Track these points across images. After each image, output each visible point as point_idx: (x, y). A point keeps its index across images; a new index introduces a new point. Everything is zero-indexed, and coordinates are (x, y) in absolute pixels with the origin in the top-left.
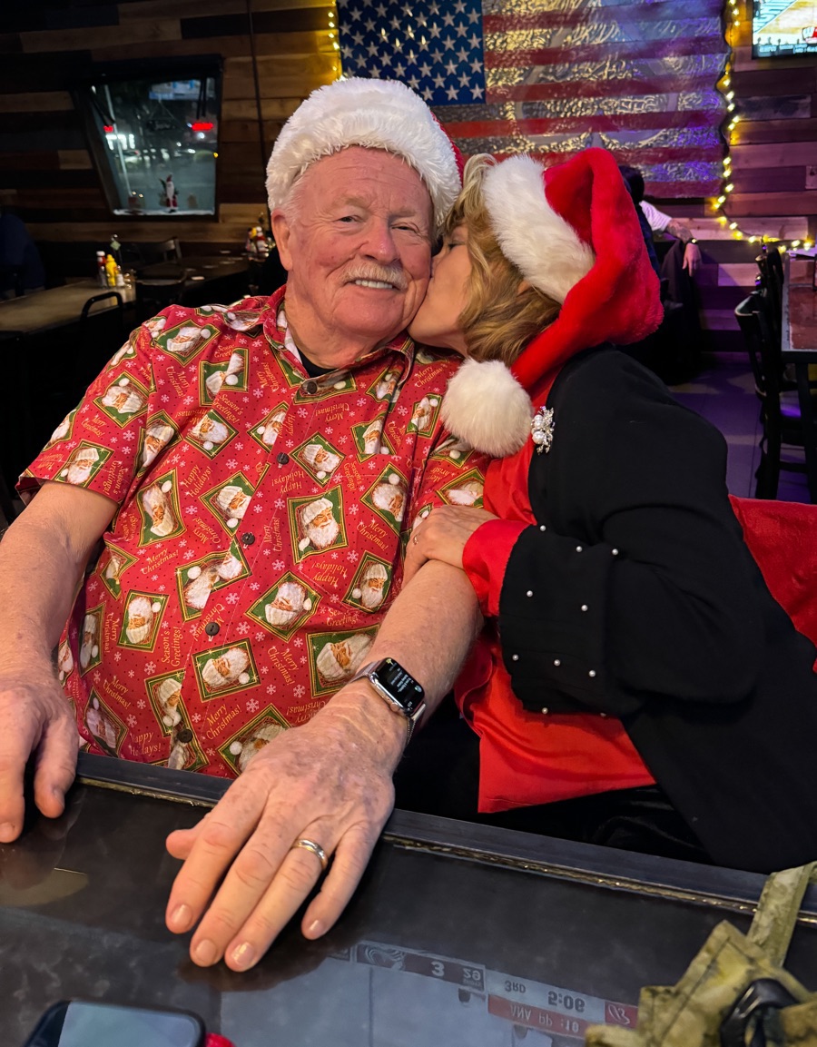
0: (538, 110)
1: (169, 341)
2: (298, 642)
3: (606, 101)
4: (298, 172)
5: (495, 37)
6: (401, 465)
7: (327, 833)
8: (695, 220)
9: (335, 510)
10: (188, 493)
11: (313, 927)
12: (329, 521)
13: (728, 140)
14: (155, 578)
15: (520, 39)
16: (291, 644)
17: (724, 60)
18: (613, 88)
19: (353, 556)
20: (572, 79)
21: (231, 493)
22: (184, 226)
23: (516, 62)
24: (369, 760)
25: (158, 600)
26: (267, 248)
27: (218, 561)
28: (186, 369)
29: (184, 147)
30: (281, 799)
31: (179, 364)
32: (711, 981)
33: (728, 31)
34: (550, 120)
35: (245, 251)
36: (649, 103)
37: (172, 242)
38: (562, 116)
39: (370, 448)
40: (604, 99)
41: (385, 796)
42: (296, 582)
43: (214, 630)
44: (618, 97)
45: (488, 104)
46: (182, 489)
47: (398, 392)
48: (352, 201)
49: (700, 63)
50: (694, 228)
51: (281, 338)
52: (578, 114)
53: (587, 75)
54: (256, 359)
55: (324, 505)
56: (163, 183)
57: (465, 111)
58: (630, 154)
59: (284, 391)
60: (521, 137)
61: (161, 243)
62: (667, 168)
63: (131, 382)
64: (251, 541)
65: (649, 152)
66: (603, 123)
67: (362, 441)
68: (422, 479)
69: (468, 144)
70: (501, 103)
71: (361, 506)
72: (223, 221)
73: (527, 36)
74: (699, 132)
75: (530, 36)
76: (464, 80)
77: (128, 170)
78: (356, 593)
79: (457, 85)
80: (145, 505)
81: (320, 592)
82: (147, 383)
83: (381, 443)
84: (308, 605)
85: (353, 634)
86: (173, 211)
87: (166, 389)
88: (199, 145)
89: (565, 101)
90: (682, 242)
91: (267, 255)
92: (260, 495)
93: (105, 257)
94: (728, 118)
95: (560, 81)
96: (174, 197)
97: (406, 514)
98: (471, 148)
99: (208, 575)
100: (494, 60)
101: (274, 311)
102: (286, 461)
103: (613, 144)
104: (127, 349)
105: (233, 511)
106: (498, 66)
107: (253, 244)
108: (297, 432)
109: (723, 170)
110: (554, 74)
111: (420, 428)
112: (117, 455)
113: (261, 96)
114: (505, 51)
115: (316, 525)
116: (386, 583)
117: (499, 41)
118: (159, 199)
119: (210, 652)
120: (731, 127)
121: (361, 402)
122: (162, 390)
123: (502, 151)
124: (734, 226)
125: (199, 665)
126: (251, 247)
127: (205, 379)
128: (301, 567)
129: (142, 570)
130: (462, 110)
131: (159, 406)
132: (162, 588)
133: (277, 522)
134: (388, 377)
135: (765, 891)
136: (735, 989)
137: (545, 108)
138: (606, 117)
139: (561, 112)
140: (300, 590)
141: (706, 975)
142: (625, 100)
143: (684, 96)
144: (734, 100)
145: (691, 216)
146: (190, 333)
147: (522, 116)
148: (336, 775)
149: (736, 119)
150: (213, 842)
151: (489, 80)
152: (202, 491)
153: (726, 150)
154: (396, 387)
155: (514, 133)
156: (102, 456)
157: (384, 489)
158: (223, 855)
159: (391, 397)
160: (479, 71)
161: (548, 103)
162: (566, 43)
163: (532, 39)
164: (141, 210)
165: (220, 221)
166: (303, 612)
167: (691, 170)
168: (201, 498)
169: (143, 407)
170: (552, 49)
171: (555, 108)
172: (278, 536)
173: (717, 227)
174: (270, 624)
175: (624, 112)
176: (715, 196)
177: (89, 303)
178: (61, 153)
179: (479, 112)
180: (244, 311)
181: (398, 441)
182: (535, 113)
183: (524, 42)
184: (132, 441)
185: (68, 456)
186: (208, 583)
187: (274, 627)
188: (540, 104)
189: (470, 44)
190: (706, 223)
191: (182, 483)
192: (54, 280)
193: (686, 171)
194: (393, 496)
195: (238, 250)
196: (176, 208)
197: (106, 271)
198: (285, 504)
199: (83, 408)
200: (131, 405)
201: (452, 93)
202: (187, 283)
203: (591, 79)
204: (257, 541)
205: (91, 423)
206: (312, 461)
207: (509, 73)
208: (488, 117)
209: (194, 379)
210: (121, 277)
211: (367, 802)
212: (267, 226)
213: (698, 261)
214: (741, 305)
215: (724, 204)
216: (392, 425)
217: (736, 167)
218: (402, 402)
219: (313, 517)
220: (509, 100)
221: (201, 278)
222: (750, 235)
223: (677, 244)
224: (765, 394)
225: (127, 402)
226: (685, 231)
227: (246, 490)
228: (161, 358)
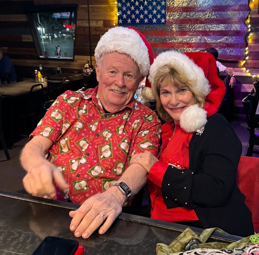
0: (183, 28)
1: (68, 100)
2: (99, 181)
3: (207, 25)
4: (102, 55)
5: (170, 2)
6: (128, 137)
7: (106, 213)
8: (235, 68)
9: (110, 148)
10: (72, 141)
11: (101, 232)
12: (108, 151)
13: (248, 41)
14: (63, 162)
15: (179, 3)
16: (98, 181)
17: (248, 13)
18: (209, 21)
19: (114, 161)
20: (195, 17)
21: (83, 142)
22: (63, 62)
23: (177, 11)
24: (116, 201)
25: (64, 167)
26: (90, 71)
27: (80, 159)
28: (73, 108)
29: (62, 33)
30: (96, 205)
31: (71, 107)
32: (184, 238)
33: (250, 3)
34: (188, 31)
35: (83, 72)
36: (221, 27)
37: (59, 68)
38: (192, 30)
39: (120, 132)
40: (206, 25)
41: (120, 210)
42: (100, 166)
43: (78, 176)
44: (211, 24)
45: (166, 25)
46: (70, 140)
47: (129, 118)
48: (114, 67)
49: (240, 14)
50: (234, 71)
51: (97, 102)
52: (197, 30)
53: (201, 16)
54: (90, 106)
55: (108, 147)
56: (56, 47)
57: (158, 27)
58: (214, 45)
59: (98, 116)
60: (177, 37)
61: (55, 68)
62: (226, 50)
63: (59, 111)
64: (88, 155)
65: (221, 44)
66: (205, 33)
67: (118, 131)
68: (134, 142)
69: (159, 39)
70: (171, 25)
71: (117, 147)
72: (76, 62)
73: (181, 2)
74: (238, 38)
75: (182, 2)
76: (159, 16)
77: (44, 41)
78: (115, 170)
79: (156, 18)
80: (61, 144)
81: (106, 169)
82: (63, 111)
83: (124, 131)
84: (102, 172)
85: (114, 180)
86: (59, 57)
87: (67, 113)
88: (67, 33)
89: (193, 25)
90: (229, 76)
91: (90, 74)
92: (91, 144)
93: (38, 72)
94: (248, 34)
95: (192, 18)
96: (60, 52)
97: (129, 150)
98: (160, 40)
99: (77, 162)
100: (170, 10)
101: (95, 94)
102: (98, 136)
103: (209, 41)
104: (56, 102)
105: (83, 147)
106: (170, 12)
107: (85, 70)
108: (101, 128)
109: (246, 51)
110: (189, 15)
111: (134, 128)
112: (56, 130)
113: (90, 19)
114: (173, 7)
115: (105, 152)
116: (123, 168)
117: (172, 3)
118: (55, 53)
119: (77, 181)
120: (249, 37)
121: (119, 120)
122: (67, 114)
123: (170, 42)
124: (248, 71)
125: (74, 184)
126: (84, 71)
127: (78, 111)
128: (101, 163)
129: (60, 160)
130: (157, 27)
131: (66, 118)
132: (65, 164)
133: (95, 151)
134: (126, 113)
135: (204, 231)
136: (189, 240)
137: (186, 27)
138: (206, 31)
139: (191, 29)
140: (100, 168)
141: (183, 237)
142: (214, 25)
143: (234, 25)
144: (250, 28)
145: (234, 67)
146: (73, 98)
147: (178, 30)
148: (109, 202)
149: (251, 34)
150: (80, 212)
151: (167, 16)
152: (75, 141)
153: (247, 45)
154: (128, 117)
155: (175, 35)
156: (52, 130)
157: (123, 143)
158: (82, 215)
159: (127, 119)
160: (164, 13)
161: (187, 25)
162: (194, 5)
163: (183, 3)
164: (49, 56)
165: (75, 62)
166: (101, 174)
167: (234, 51)
168: (75, 143)
169: (62, 118)
170: (189, 7)
171: (189, 27)
172: (95, 154)
173: (242, 71)
174: (92, 175)
175: (213, 30)
176: (242, 60)
177: (33, 87)
178: (23, 36)
179: (163, 27)
180: (87, 93)
181: (128, 131)
182: (182, 28)
183: (180, 4)
184: (60, 127)
185: (42, 129)
186: (77, 164)
187: (93, 176)
188: (184, 25)
189: (161, 4)
190: (239, 69)
191: (70, 138)
192: (20, 78)
193: (233, 51)
194: (126, 146)
195: (80, 71)
196: (60, 56)
197: (37, 77)
198: (97, 147)
199: (45, 117)
200: (59, 117)
201: (155, 21)
202: (64, 82)
203: (202, 18)
204: (90, 155)
205: (48, 121)
206: (105, 136)
207: (174, 14)
208: (166, 29)
209: (75, 111)
210: (42, 79)
211: (115, 209)
212: (90, 64)
213: (234, 83)
214: (245, 99)
215: (245, 63)
216: (127, 127)
217: (250, 51)
218: (130, 121)
219: (104, 150)
220: (174, 24)
221: (68, 81)
222: (253, 75)
223: (228, 76)
224: (250, 128)
225: (58, 116)
226: (231, 72)
227: (87, 142)
228: (66, 105)
